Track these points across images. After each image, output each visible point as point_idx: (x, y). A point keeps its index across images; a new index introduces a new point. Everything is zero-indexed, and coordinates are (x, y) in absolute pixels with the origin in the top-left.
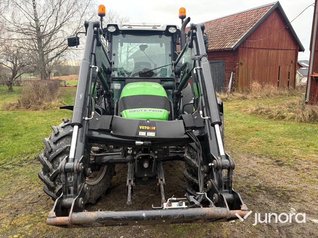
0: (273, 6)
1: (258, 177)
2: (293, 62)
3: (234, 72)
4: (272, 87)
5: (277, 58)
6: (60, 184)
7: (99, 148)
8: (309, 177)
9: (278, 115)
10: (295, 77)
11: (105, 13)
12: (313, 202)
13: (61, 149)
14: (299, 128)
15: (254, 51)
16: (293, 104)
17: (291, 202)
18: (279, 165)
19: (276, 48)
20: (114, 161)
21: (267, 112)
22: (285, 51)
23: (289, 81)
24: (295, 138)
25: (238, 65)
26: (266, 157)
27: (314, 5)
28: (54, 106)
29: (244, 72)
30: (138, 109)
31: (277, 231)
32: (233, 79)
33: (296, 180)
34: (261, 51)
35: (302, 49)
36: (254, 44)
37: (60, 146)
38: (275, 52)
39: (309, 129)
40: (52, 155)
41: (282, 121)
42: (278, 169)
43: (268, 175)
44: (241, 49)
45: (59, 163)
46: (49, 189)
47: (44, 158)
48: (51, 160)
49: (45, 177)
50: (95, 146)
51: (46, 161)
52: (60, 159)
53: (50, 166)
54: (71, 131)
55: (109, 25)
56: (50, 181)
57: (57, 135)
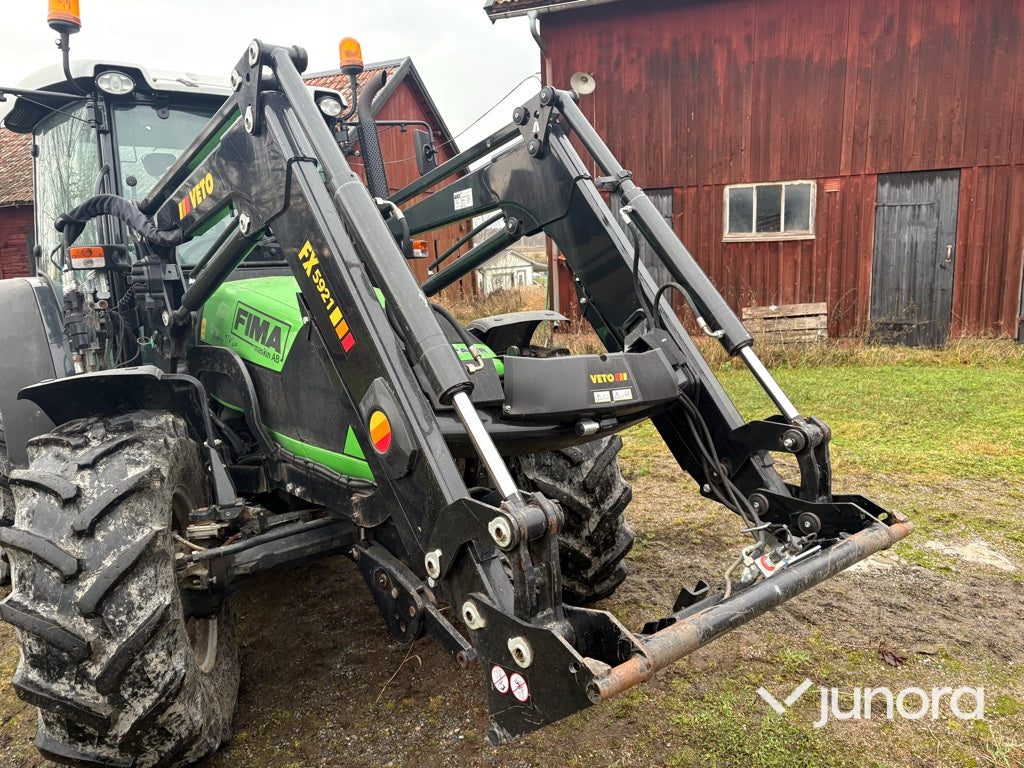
0: (398, 69)
2: (464, 228)
6: (141, 692)
7: (218, 526)
11: (79, 21)
13: (123, 548)
20: (277, 562)
27: (539, 76)
45: (130, 609)
46: (76, 734)
47: (41, 609)
48: (90, 606)
49: (62, 688)
50: (196, 521)
51: (55, 617)
52: (133, 589)
53: (88, 630)
54: (133, 472)
55: (101, 69)
56: (89, 696)
57: (73, 501)
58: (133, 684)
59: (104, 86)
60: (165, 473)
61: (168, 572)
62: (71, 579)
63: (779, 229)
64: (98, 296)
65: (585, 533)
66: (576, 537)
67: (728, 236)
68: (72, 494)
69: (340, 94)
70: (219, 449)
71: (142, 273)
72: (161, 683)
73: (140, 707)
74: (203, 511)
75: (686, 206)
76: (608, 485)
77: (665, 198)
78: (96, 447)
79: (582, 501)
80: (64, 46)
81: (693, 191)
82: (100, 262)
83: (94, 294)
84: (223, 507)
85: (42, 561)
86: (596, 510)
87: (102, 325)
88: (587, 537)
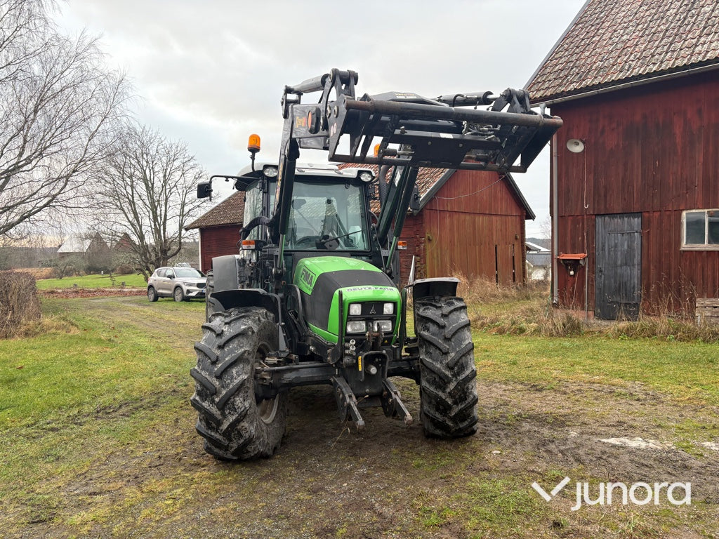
1: (513, 406)
2: (518, 237)
3: (417, 256)
4: (488, 283)
5: (491, 230)
6: (232, 413)
7: (277, 359)
8: (585, 399)
9: (514, 326)
10: (524, 265)
11: (260, 147)
12: (597, 424)
13: (233, 355)
14: (551, 343)
15: (450, 216)
16: (532, 310)
17: (569, 426)
18: (537, 390)
19: (487, 213)
21: (492, 323)
22: (503, 217)
23: (514, 273)
24: (550, 357)
25: (424, 242)
26: (515, 383)
28: (49, 328)
29: (435, 255)
30: (360, 287)
31: (560, 454)
32: (416, 268)
33: (568, 404)
34: (462, 216)
35: (531, 216)
36: (449, 204)
37: (232, 351)
38: (486, 218)
39: (567, 344)
40: (220, 365)
41: (522, 337)
42: (538, 395)
43: (526, 402)
44: (427, 212)
45: (232, 378)
46: (209, 426)
47: (203, 373)
48: (218, 374)
49: (205, 404)
50: (270, 356)
51: (207, 376)
52: (234, 371)
53: (217, 383)
54: (243, 327)
55: (266, 167)
56: (214, 410)
57: (220, 335)
58: (229, 409)
59: (266, 174)
60: (256, 330)
61: (249, 367)
62: (214, 363)
63: (704, 243)
64: (252, 261)
65: (448, 390)
66: (443, 392)
67: (685, 246)
68: (220, 332)
69: (372, 171)
70: (283, 326)
71: (266, 252)
72: (240, 411)
73: (232, 419)
74: (273, 353)
75: (652, 225)
76: (463, 368)
77: (636, 219)
78: (233, 317)
79: (447, 373)
80: (253, 158)
81: (657, 214)
82: (253, 247)
83: (250, 260)
84: (281, 352)
85: (206, 355)
86: (454, 379)
87: (252, 273)
88: (449, 393)
